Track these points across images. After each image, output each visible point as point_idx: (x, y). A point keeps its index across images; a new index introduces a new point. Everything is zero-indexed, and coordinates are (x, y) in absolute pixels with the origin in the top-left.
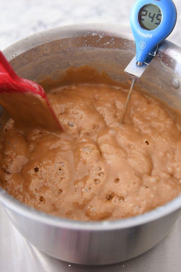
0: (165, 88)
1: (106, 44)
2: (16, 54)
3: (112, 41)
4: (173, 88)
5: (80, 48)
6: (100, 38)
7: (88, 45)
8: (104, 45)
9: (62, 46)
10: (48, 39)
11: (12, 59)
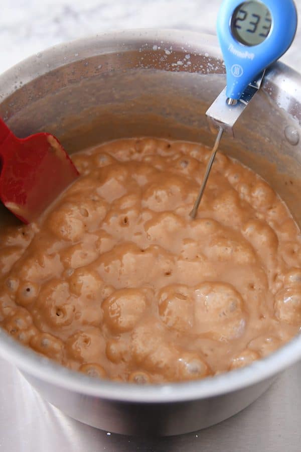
0: (275, 143)
1: (176, 65)
2: (21, 83)
3: (187, 60)
4: (287, 144)
5: (132, 71)
6: (166, 54)
7: (144, 66)
8: (173, 65)
9: (101, 68)
10: (77, 55)
11: (14, 90)
